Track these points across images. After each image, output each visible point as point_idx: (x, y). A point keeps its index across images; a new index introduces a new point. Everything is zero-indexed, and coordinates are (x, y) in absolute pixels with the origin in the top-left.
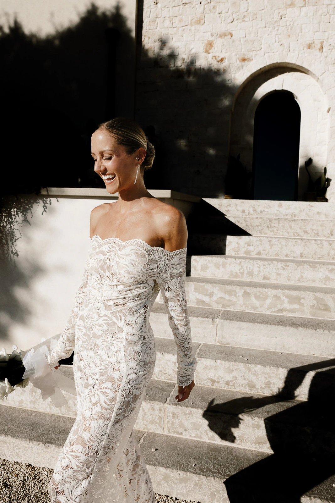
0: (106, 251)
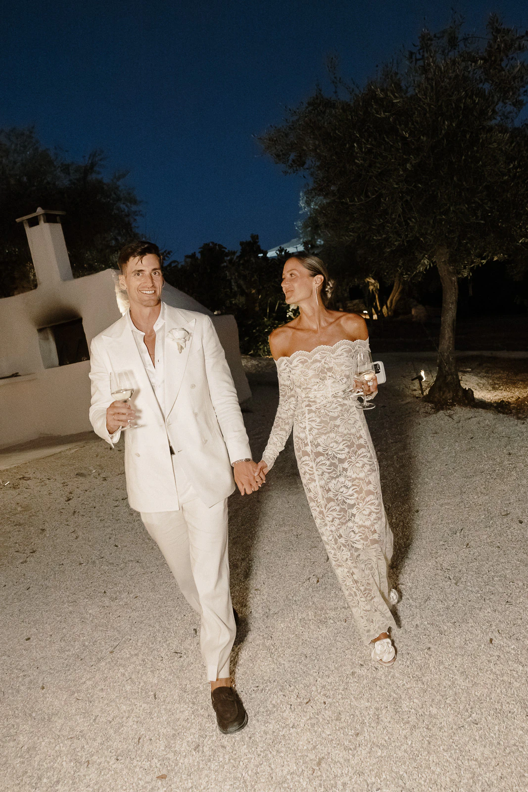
0: (319, 358)
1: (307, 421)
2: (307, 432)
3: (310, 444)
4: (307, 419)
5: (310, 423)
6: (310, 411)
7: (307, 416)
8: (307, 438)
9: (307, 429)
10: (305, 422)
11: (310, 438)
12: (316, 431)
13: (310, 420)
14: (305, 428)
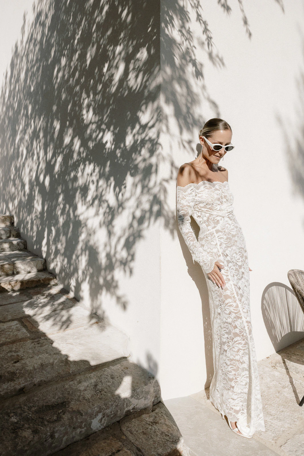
1: (217, 239)
2: (219, 247)
3: (222, 255)
4: (216, 237)
5: (220, 240)
6: (217, 231)
7: (216, 235)
8: (219, 252)
9: (218, 244)
10: (216, 240)
11: (221, 251)
12: (225, 245)
13: (219, 237)
14: (216, 244)
